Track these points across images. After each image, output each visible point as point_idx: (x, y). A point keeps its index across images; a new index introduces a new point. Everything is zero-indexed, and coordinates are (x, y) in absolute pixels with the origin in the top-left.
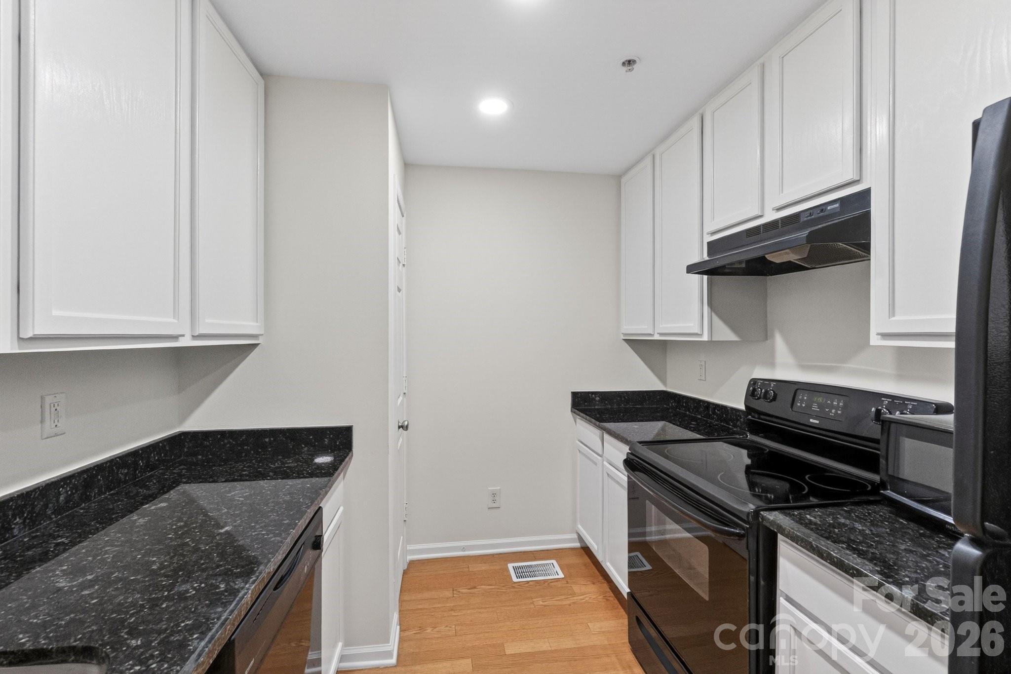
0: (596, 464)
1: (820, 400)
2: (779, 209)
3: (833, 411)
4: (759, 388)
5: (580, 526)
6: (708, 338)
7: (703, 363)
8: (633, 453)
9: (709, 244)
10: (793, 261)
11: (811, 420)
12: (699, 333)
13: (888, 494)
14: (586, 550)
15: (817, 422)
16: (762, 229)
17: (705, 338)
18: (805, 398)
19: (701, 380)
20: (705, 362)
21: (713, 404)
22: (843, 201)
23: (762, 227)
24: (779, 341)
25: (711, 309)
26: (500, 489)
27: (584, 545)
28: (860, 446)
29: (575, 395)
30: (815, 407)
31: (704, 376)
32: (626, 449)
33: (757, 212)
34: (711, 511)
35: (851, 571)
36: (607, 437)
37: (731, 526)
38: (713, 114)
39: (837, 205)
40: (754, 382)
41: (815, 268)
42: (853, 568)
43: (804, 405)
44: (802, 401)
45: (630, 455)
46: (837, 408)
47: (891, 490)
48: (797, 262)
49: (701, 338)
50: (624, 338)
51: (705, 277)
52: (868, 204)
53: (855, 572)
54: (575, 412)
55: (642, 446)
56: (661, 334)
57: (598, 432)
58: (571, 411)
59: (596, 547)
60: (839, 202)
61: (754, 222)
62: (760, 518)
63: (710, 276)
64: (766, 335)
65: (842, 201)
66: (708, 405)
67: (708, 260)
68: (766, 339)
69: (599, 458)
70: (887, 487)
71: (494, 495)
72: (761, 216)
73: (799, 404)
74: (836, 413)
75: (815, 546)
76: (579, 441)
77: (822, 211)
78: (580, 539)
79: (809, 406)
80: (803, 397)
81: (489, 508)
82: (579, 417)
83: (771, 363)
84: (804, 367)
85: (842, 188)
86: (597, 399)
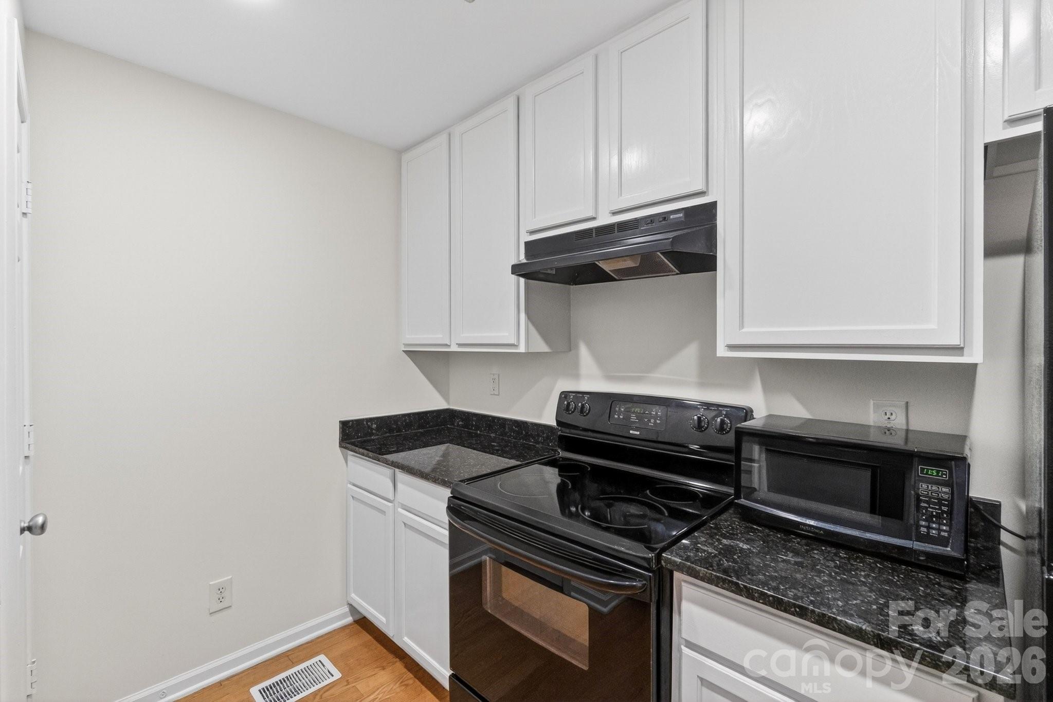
0: (383, 512)
1: (638, 410)
2: (615, 213)
3: (652, 421)
4: (571, 402)
5: (353, 595)
6: (525, 350)
7: (496, 377)
8: (455, 497)
9: (527, 244)
10: (609, 272)
11: (631, 432)
12: (516, 344)
13: (743, 503)
14: (363, 624)
15: (638, 433)
16: (594, 232)
17: (522, 349)
18: (622, 409)
19: (494, 394)
20: (499, 375)
21: (511, 420)
22: (689, 212)
23: (594, 230)
24: (584, 352)
25: (529, 318)
26: (231, 578)
27: (358, 617)
28: (672, 452)
29: (344, 425)
30: (633, 418)
31: (497, 390)
32: (447, 493)
33: (590, 214)
34: (594, 562)
35: (793, 609)
36: (401, 476)
37: (632, 579)
38: (535, 98)
39: (681, 215)
40: (564, 395)
41: (623, 280)
42: (795, 606)
43: (621, 417)
44: (620, 413)
45: (451, 498)
46: (656, 417)
47: (744, 498)
48: (611, 273)
49: (517, 349)
50: (406, 349)
51: (522, 280)
52: (714, 217)
53: (798, 610)
54: (346, 448)
55: (468, 486)
56: (460, 345)
57: (387, 471)
58: (341, 446)
59: (384, 619)
60: (683, 212)
61: (586, 223)
62: (662, 561)
63: (527, 280)
64: (570, 346)
65: (686, 210)
66: (503, 422)
67: (526, 263)
68: (570, 350)
69: (390, 504)
70: (741, 496)
71: (221, 590)
72: (594, 219)
73: (616, 416)
74: (655, 423)
75: (742, 586)
76: (350, 483)
77: (664, 219)
78: (353, 610)
79: (627, 418)
80: (620, 409)
81: (211, 614)
82: (352, 453)
83: (576, 376)
84: (609, 378)
85: (687, 198)
86: (374, 426)
